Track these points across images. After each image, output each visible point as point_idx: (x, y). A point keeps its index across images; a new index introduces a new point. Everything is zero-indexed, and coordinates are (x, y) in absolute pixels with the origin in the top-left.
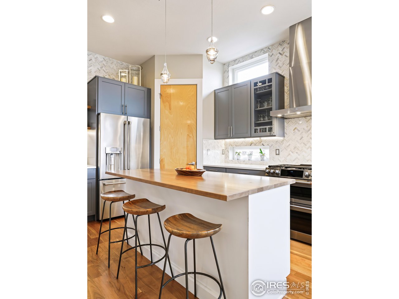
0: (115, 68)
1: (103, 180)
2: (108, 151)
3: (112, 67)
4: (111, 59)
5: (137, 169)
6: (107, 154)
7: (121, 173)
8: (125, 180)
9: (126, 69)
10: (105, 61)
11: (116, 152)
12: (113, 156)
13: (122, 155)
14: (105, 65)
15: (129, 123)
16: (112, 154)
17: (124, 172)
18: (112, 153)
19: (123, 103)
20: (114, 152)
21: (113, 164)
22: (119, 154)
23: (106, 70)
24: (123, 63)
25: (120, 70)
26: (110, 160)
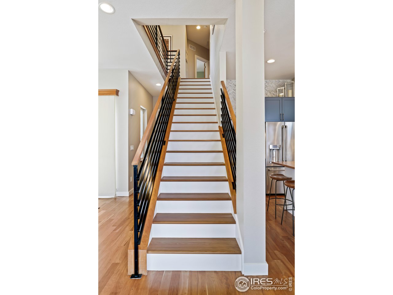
0: (274, 86)
1: (268, 167)
2: (271, 147)
3: (271, 86)
4: (271, 80)
5: (292, 161)
6: (270, 150)
7: (280, 162)
8: (284, 168)
9: (282, 86)
10: (267, 83)
11: (277, 148)
12: (274, 151)
13: (281, 150)
14: (267, 85)
15: (286, 127)
16: (274, 150)
17: (282, 163)
18: (274, 148)
19: (281, 113)
20: (275, 148)
21: (275, 156)
22: (279, 149)
23: (268, 89)
24: (280, 80)
25: (278, 89)
26: (273, 154)
